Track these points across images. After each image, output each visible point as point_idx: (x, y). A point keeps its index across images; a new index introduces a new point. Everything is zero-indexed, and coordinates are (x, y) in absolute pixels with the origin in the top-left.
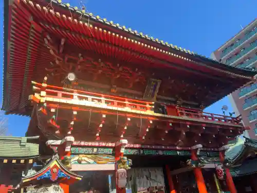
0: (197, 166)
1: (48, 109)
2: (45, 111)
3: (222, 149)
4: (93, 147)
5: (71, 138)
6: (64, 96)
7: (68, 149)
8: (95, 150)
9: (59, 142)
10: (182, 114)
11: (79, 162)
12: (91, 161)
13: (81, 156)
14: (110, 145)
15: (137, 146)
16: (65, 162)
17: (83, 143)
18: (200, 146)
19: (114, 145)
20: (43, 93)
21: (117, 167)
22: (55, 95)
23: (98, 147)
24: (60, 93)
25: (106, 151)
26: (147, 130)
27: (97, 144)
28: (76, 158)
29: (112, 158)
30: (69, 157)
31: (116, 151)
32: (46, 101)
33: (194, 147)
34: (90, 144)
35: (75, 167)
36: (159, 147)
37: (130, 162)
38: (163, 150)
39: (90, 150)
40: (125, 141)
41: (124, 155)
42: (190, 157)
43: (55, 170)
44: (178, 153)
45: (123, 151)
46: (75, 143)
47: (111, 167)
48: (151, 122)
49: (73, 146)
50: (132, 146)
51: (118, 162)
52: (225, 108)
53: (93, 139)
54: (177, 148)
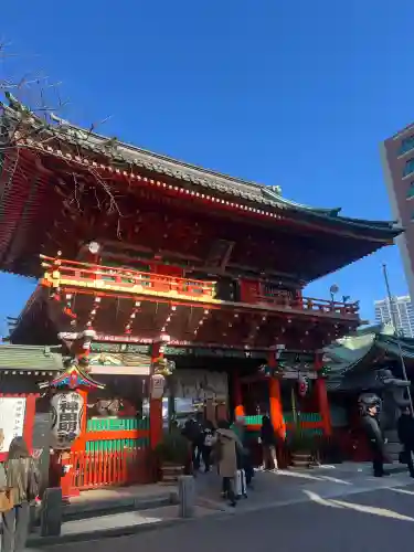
0: (273, 374)
1: (63, 295)
2: (58, 298)
3: (319, 351)
4: (121, 343)
5: (90, 333)
6: (85, 275)
7: (87, 346)
8: (124, 347)
9: (74, 336)
10: (259, 299)
11: (101, 362)
12: (118, 362)
13: (104, 354)
14: (145, 341)
15: (186, 343)
16: (83, 363)
17: (107, 338)
18: (282, 346)
19: (150, 341)
20: (56, 274)
21: (153, 372)
22: (71, 273)
23: (127, 343)
24: (78, 271)
25: (139, 348)
26: (201, 322)
27: (127, 340)
28: (98, 356)
29: (149, 359)
30: (88, 357)
31: (153, 351)
32: (61, 285)
33: (272, 348)
34: (117, 339)
35: (96, 369)
37: (173, 365)
38: (224, 350)
39: (116, 348)
40: (166, 338)
41: (165, 356)
42: (264, 362)
43: (74, 376)
44: (247, 354)
45: (163, 350)
46: (96, 338)
47: (145, 371)
48: (207, 312)
49: (93, 341)
50: (177, 343)
51: (155, 366)
52: (334, 289)
53: (121, 332)
54: (246, 347)
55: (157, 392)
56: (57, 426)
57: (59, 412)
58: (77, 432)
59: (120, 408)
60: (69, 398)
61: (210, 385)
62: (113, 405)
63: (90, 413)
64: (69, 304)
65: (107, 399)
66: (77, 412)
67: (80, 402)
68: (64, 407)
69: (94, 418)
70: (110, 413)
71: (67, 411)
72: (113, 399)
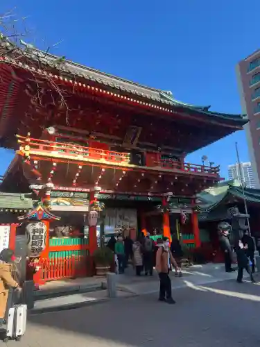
0: (165, 210)
1: (32, 161)
2: (29, 163)
3: (194, 196)
4: (70, 192)
5: (50, 185)
6: (46, 149)
7: (48, 193)
8: (72, 194)
9: (40, 187)
10: (157, 164)
11: (58, 203)
12: (68, 204)
13: (59, 198)
14: (85, 190)
15: (111, 191)
16: (46, 204)
17: (61, 188)
18: (171, 193)
19: (88, 190)
20: (27, 147)
21: (90, 210)
22: (37, 147)
23: (74, 192)
24: (41, 146)
25: (82, 195)
26: (121, 179)
27: (74, 189)
28: (55, 200)
29: (87, 202)
30: (49, 200)
31: (91, 196)
32: (30, 155)
33: (165, 194)
34: (67, 189)
35: (54, 208)
36: (130, 193)
37: (103, 205)
38: (134, 196)
39: (67, 194)
40: (99, 188)
41: (98, 200)
42: (160, 203)
44: (149, 198)
45: (96, 196)
46: (54, 188)
47: (85, 209)
48: (124, 172)
49: (52, 190)
50: (106, 191)
51: (92, 205)
52: (204, 158)
53: (70, 185)
54: (149, 194)
55: (93, 222)
56: (30, 243)
57: (31, 234)
58: (43, 246)
59: (70, 232)
60: (38, 226)
61: (126, 217)
62: (65, 230)
63: (51, 235)
64: (36, 167)
65: (61, 226)
66: (43, 234)
67: (45, 228)
68: (34, 231)
69: (54, 238)
70: (63, 235)
71: (36, 234)
72: (65, 226)
